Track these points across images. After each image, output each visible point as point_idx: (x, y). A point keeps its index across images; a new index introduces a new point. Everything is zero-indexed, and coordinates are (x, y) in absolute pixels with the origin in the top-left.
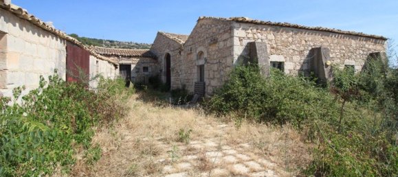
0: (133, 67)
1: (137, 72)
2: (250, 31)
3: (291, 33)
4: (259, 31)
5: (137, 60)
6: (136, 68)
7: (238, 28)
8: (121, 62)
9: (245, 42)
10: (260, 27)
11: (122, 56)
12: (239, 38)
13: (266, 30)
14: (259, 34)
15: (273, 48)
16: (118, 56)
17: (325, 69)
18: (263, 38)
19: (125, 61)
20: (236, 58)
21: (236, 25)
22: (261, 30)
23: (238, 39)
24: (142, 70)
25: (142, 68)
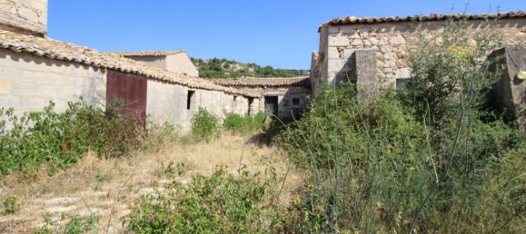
0: (280, 99)
1: (285, 105)
2: (356, 36)
3: (442, 30)
4: (374, 33)
5: (285, 90)
6: (284, 100)
7: (335, 34)
8: (266, 94)
9: (348, 53)
10: (375, 28)
11: (268, 86)
12: (338, 48)
13: (388, 31)
14: (373, 39)
15: (402, 57)
16: (262, 87)
17: (513, 87)
18: (382, 42)
19: (271, 93)
20: (332, 77)
21: (332, 29)
22: (377, 32)
23: (335, 49)
24: (291, 103)
25: (291, 99)
